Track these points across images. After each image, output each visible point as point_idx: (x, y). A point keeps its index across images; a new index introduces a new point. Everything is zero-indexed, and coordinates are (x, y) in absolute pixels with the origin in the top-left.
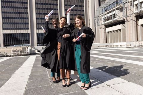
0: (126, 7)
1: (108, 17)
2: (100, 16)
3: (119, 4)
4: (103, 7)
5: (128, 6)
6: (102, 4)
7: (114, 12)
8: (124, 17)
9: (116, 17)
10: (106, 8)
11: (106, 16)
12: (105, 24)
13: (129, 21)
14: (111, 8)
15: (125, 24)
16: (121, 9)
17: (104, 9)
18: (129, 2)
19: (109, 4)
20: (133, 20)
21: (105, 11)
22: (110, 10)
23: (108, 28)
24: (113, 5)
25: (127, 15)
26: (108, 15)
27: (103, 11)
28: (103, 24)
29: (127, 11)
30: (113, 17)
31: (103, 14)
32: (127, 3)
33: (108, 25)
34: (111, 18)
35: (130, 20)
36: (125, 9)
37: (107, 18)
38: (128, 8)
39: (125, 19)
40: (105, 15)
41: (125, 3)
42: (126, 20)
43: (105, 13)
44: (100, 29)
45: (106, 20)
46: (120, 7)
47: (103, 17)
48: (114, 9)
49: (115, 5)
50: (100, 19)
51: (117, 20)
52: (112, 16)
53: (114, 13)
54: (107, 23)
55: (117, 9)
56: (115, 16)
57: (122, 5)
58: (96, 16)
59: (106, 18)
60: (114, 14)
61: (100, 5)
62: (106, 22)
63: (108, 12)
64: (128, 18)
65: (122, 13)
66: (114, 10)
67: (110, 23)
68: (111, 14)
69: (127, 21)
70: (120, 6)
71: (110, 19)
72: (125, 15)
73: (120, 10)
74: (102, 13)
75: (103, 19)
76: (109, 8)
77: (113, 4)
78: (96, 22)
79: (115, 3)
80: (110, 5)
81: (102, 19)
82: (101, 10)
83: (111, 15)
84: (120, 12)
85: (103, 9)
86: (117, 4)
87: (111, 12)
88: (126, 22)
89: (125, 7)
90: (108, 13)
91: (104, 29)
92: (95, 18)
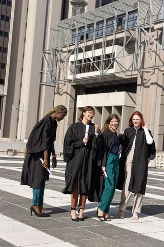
0: (144, 43)
1: (89, 60)
2: (64, 50)
3: (125, 28)
4: (78, 26)
5: (151, 41)
6: (74, 13)
7: (109, 50)
8: (137, 72)
9: (112, 67)
10: (85, 31)
11: (81, 56)
12: (75, 80)
13: (149, 87)
14: (100, 32)
15: (135, 92)
16: (130, 46)
17: (77, 32)
18: (153, 30)
19: (96, 20)
20: (158, 85)
21: (82, 38)
22: (98, 41)
23: (85, 96)
24: (108, 26)
25: (146, 66)
26: (90, 54)
27: (73, 36)
28: (69, 81)
29: (147, 55)
30: (102, 64)
31: (72, 48)
32: (147, 29)
33: (83, 86)
34: (98, 64)
35: (152, 84)
36: (140, 47)
37: (83, 63)
38: (151, 46)
39: (136, 78)
40: (80, 51)
41: (142, 30)
42: (139, 82)
43: (82, 45)
44: (58, 93)
45: (81, 70)
46: (127, 37)
47: (72, 58)
48: (109, 38)
49: (115, 27)
50: (62, 61)
51: (113, 75)
52: (102, 60)
53: (107, 53)
54: (82, 79)
55: (119, 42)
56: (109, 62)
57: (135, 35)
58: (47, 48)
59: (80, 61)
60: (108, 56)
61: (64, 15)
62: (79, 76)
63: (89, 43)
64: (146, 76)
65: (131, 56)
66: (109, 44)
67: (90, 82)
68: (98, 52)
69: (142, 84)
70: (128, 34)
71: (94, 69)
72: (139, 67)
73: (127, 46)
74: (70, 42)
75: (72, 62)
76: (95, 33)
77: (110, 23)
78: (46, 68)
79: (115, 21)
80: (98, 23)
81: (69, 64)
82: (68, 33)
83: (99, 58)
84: (126, 53)
85: (74, 30)
86: (120, 27)
87: (98, 46)
88: (138, 88)
89: (142, 40)
90: (88, 48)
91: (69, 96)
92: (44, 53)
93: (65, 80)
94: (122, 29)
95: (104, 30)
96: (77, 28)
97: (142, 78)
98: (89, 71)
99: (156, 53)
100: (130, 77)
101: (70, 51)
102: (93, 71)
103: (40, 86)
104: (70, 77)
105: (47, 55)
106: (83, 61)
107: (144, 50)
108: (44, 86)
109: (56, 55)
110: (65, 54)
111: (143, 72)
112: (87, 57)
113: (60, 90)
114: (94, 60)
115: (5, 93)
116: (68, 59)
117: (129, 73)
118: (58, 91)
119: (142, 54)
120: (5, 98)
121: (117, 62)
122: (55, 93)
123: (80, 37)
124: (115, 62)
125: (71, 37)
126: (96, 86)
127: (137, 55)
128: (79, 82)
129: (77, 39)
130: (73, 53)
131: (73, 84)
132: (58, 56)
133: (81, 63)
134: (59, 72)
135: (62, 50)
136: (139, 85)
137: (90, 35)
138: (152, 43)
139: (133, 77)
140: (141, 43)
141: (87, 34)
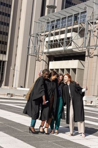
0: (90, 31)
1: (57, 40)
2: (42, 34)
3: (79, 22)
4: (51, 20)
6: (49, 13)
8: (85, 48)
9: (71, 45)
10: (55, 23)
11: (52, 38)
12: (48, 53)
13: (92, 57)
14: (64, 24)
15: (84, 60)
16: (82, 33)
17: (50, 24)
18: (95, 23)
19: (62, 17)
21: (53, 27)
22: (63, 29)
23: (54, 62)
24: (68, 21)
25: (91, 45)
26: (57, 37)
27: (48, 26)
28: (45, 53)
29: (91, 38)
30: (65, 43)
31: (47, 33)
32: (92, 23)
33: (53, 56)
34: (62, 43)
35: (94, 55)
36: (88, 33)
37: (53, 42)
38: (94, 33)
39: (85, 52)
40: (52, 35)
41: (89, 23)
42: (87, 54)
43: (53, 32)
44: (38, 60)
45: (52, 46)
46: (80, 28)
47: (47, 39)
48: (69, 28)
49: (73, 21)
50: (41, 41)
51: (71, 50)
52: (64, 41)
53: (68, 36)
54: (53, 52)
55: (75, 30)
56: (69, 42)
57: (85, 26)
58: (32, 33)
59: (52, 41)
60: (68, 38)
61: (42, 14)
62: (51, 50)
63: (57, 31)
64: (91, 51)
65: (82, 39)
66: (69, 31)
67: (57, 54)
68: (63, 36)
69: (89, 56)
70: (81, 26)
71: (60, 46)
72: (87, 45)
73: (79, 33)
74: (46, 30)
75: (47, 42)
76: (61, 25)
77: (70, 19)
78: (31, 45)
79: (73, 18)
80: (63, 19)
81: (45, 43)
82: (45, 24)
83: (63, 39)
84: (79, 37)
85: (48, 23)
86: (76, 21)
87: (62, 32)
88: (86, 58)
89: (89, 30)
90: (57, 34)
91: (45, 62)
92: (30, 36)
93: (42, 52)
94: (77, 22)
95: (66, 23)
96: (50, 21)
97: (88, 52)
98: (57, 47)
99: (97, 37)
100: (81, 51)
101: (45, 35)
102: (59, 47)
103: (28, 55)
104: (45, 51)
105: (32, 37)
106: (53, 41)
107: (90, 35)
108: (30, 56)
109: (37, 38)
110: (43, 37)
111: (89, 48)
112: (56, 39)
113: (39, 58)
114: (60, 41)
115: (7, 60)
116: (45, 40)
117: (81, 49)
118: (38, 59)
119: (89, 38)
120: (6, 63)
121: (74, 42)
122: (36, 60)
123: (52, 27)
124: (72, 42)
125: (46, 27)
126: (61, 56)
127: (86, 38)
128: (51, 54)
129: (50, 28)
130: (47, 36)
131: (47, 55)
132: (39, 38)
133: (52, 42)
134: (39, 47)
135: (41, 35)
136: (87, 56)
137: (58, 26)
138: (95, 31)
139: (83, 51)
140: (88, 31)
141: (56, 25)
